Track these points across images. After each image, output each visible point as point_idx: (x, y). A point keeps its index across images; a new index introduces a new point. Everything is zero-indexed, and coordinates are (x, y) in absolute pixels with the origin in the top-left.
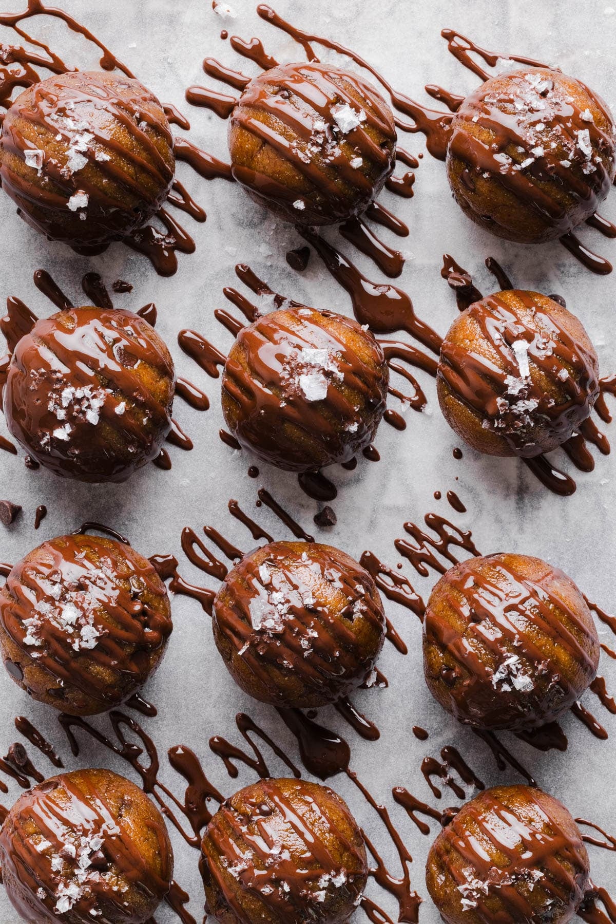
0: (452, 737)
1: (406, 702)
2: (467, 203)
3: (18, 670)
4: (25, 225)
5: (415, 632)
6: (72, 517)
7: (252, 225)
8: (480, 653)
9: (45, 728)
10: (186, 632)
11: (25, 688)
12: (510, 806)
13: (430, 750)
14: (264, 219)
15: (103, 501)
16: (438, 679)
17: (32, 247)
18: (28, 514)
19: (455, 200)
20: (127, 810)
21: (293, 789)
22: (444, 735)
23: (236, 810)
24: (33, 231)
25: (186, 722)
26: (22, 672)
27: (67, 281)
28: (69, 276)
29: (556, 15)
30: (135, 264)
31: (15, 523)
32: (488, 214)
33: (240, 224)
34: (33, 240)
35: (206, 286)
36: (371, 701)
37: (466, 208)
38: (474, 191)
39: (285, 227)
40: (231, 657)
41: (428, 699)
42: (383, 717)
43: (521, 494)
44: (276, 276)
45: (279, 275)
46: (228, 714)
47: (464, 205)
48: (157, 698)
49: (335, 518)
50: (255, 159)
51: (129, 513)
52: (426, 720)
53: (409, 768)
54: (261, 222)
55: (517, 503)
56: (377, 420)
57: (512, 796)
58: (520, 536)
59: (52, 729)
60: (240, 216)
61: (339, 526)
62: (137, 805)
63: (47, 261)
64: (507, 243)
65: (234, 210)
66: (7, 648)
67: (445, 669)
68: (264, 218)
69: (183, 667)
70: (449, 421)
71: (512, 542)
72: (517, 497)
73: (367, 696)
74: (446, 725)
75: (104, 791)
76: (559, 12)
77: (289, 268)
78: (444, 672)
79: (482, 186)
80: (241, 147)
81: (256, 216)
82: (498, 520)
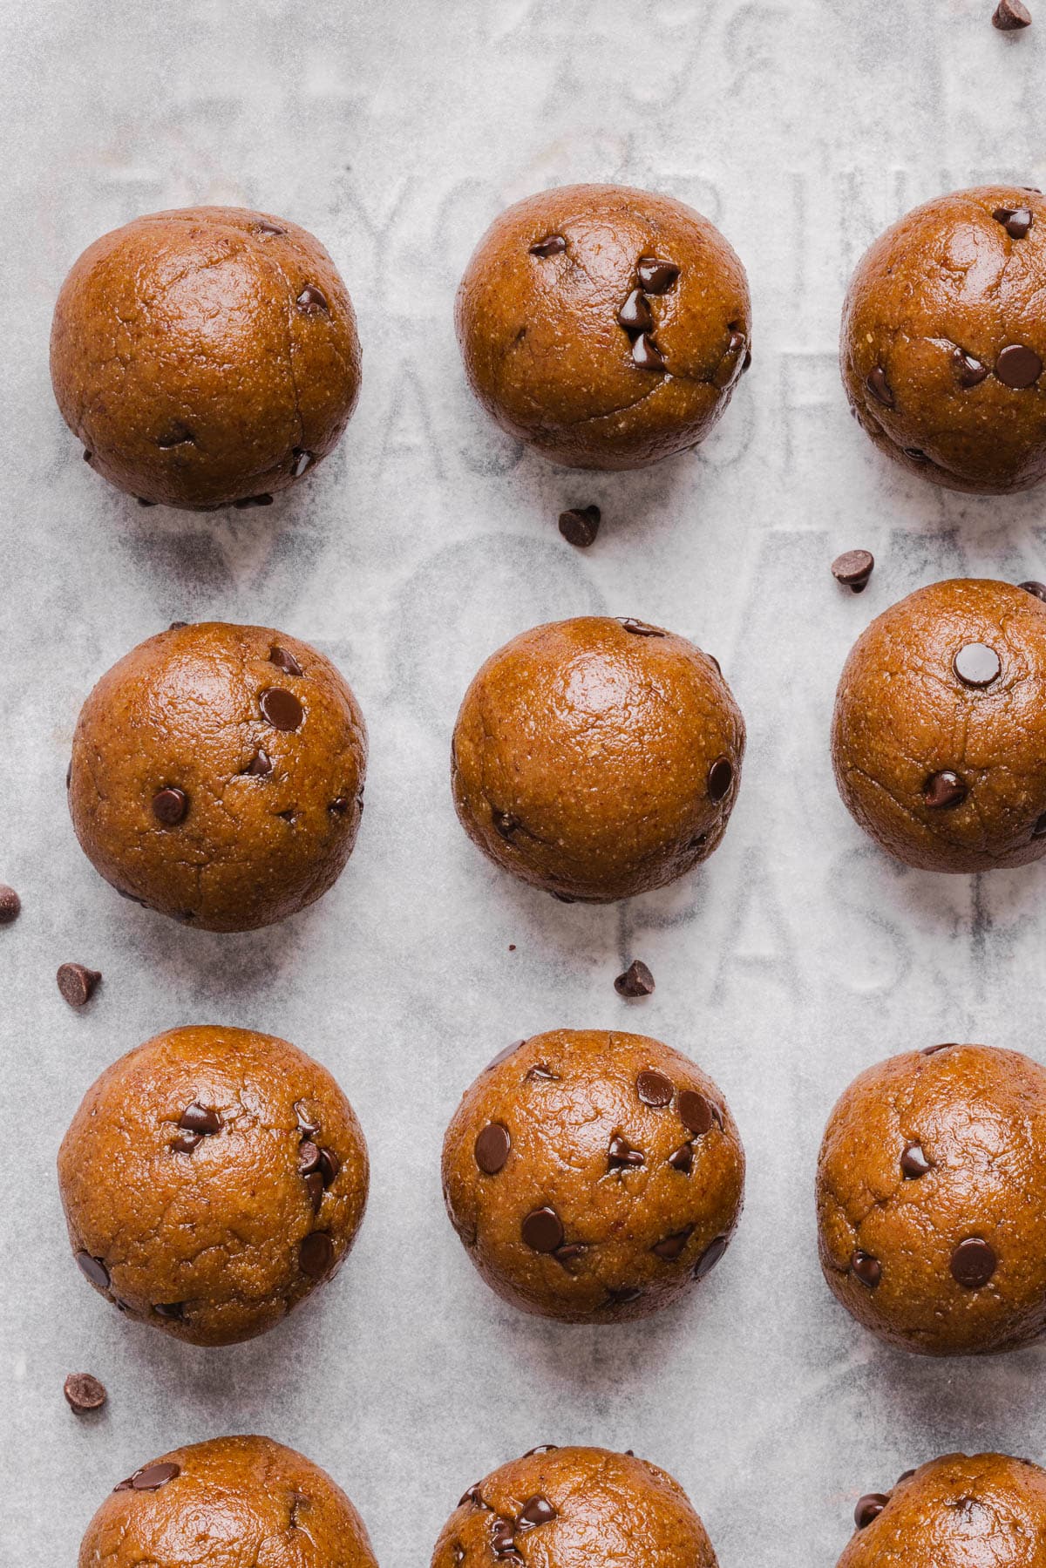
0: (865, 1362)
1: (784, 1304)
2: (879, 427)
3: (102, 1272)
4: (96, 477)
5: (797, 1179)
6: (190, 989)
7: (497, 469)
8: (925, 1230)
9: (149, 1361)
10: (394, 1188)
11: (112, 1299)
12: (979, 1497)
13: (828, 1386)
14: (518, 458)
15: (244, 961)
16: (847, 1272)
17: (110, 517)
18: (112, 986)
19: (856, 421)
20: (303, 1513)
21: (590, 1469)
22: (852, 1359)
23: (491, 1509)
24: (111, 488)
25: (398, 1346)
26: (107, 1273)
27: (173, 575)
28: (177, 566)
29: (1027, 90)
30: (293, 543)
31: (89, 1003)
32: (918, 446)
33: (475, 467)
34: (111, 505)
35: (417, 578)
36: (721, 1303)
37: (877, 434)
38: (892, 406)
39: (555, 473)
40: (475, 1240)
41: (822, 1298)
42: (744, 1330)
43: (979, 933)
44: (541, 559)
45: (547, 556)
46: (471, 1331)
47: (874, 429)
48: (345, 1306)
49: (652, 983)
50: (508, 358)
51: (290, 981)
52: (819, 1334)
53: (792, 1420)
54: (513, 464)
55: (973, 950)
56: (726, 813)
57: (981, 1477)
58: (979, 1008)
59: (162, 1363)
60: (474, 454)
61: (659, 995)
62: (320, 1501)
63: (138, 540)
64: (947, 494)
65: (463, 444)
66: (81, 1232)
67: (860, 1257)
68: (518, 455)
69: (389, 1250)
70: (855, 813)
71: (966, 1018)
72: (972, 939)
73: (714, 1295)
74: (855, 1342)
75: (261, 1478)
76: (1032, 83)
77: (563, 544)
78: (859, 1261)
79: (908, 399)
80: (482, 337)
81: (504, 452)
82: (939, 980)
